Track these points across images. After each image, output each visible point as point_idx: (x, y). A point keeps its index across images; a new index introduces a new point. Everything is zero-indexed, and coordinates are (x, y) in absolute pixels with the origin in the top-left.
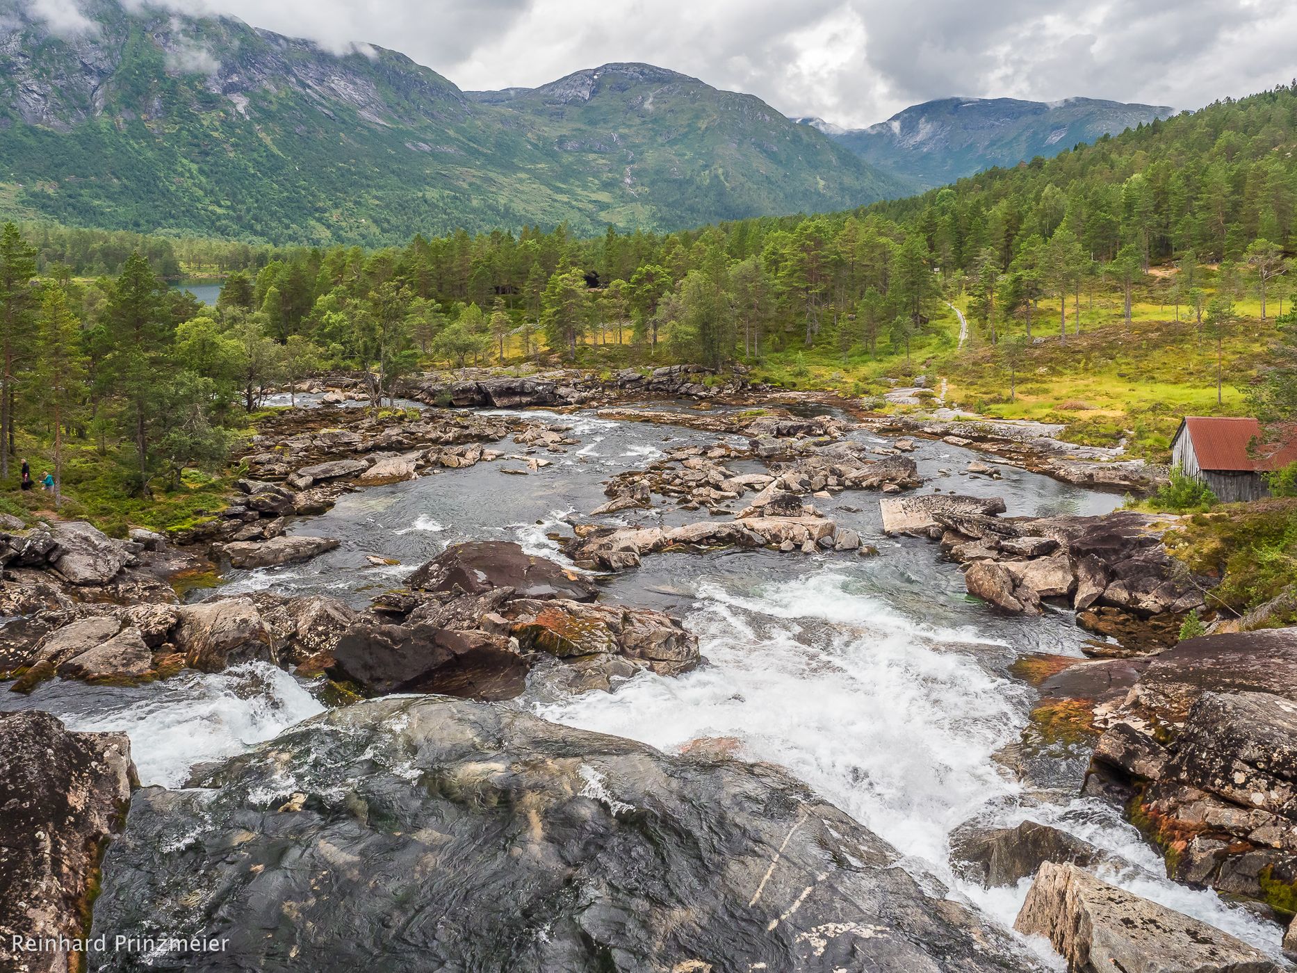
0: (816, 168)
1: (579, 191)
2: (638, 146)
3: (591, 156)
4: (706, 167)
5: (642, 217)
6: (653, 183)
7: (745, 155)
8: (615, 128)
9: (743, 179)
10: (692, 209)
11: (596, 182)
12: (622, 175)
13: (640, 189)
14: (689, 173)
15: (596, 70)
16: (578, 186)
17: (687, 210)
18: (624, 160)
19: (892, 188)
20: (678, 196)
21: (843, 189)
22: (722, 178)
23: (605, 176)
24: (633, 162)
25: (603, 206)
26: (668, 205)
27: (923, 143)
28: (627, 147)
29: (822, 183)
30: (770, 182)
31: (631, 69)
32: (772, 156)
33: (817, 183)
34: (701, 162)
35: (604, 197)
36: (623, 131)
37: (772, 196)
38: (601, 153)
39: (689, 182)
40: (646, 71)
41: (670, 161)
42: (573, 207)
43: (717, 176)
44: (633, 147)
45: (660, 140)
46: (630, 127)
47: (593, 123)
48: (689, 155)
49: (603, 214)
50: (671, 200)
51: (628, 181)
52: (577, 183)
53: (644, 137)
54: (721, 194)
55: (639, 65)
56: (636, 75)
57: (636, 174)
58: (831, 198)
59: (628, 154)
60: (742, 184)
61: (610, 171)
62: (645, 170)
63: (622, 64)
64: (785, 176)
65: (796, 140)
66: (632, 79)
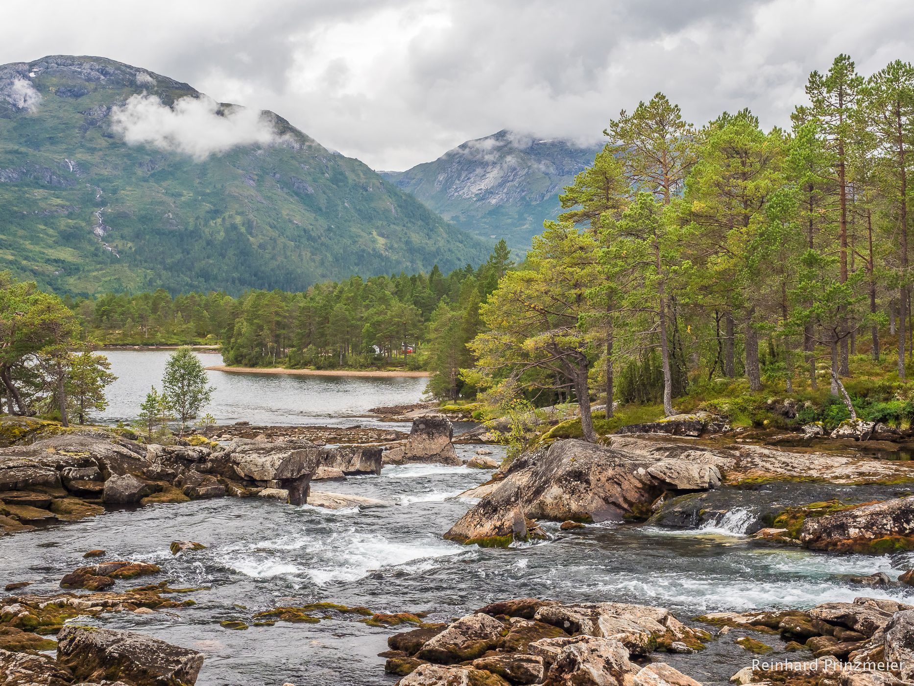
0: (370, 219)
1: (28, 245)
2: (108, 180)
3: (38, 193)
4: (215, 213)
5: (131, 285)
6: (138, 236)
7: (269, 198)
8: (70, 152)
9: (275, 234)
10: (206, 275)
11: (51, 231)
12: (89, 222)
13: (119, 243)
14: (191, 221)
15: (32, 65)
16: (24, 238)
17: (198, 276)
18: (88, 201)
19: (473, 251)
20: (179, 256)
21: (412, 250)
22: (243, 230)
23: (64, 223)
24: (103, 203)
25: (70, 269)
26: (170, 269)
27: (490, 192)
28: (91, 181)
29: (381, 241)
30: (310, 238)
31: (86, 66)
32: (307, 200)
33: (374, 241)
34: (208, 206)
35: (66, 254)
36: (81, 156)
37: (318, 258)
38: (51, 188)
39: (194, 234)
40: (110, 69)
41: (162, 203)
42: (24, 269)
43: (234, 227)
44: (100, 181)
45: (140, 172)
46: (92, 150)
47: (35, 144)
48: (187, 195)
49: (71, 280)
50: (169, 261)
51: (99, 231)
52: (21, 232)
53: (115, 167)
54: (245, 253)
55: (97, 59)
56: (94, 74)
57: (110, 222)
58: (398, 262)
59: (93, 193)
60: (274, 240)
61: (70, 216)
62: (124, 216)
63: (72, 58)
64: (329, 229)
65: (338, 178)
66: (89, 80)
